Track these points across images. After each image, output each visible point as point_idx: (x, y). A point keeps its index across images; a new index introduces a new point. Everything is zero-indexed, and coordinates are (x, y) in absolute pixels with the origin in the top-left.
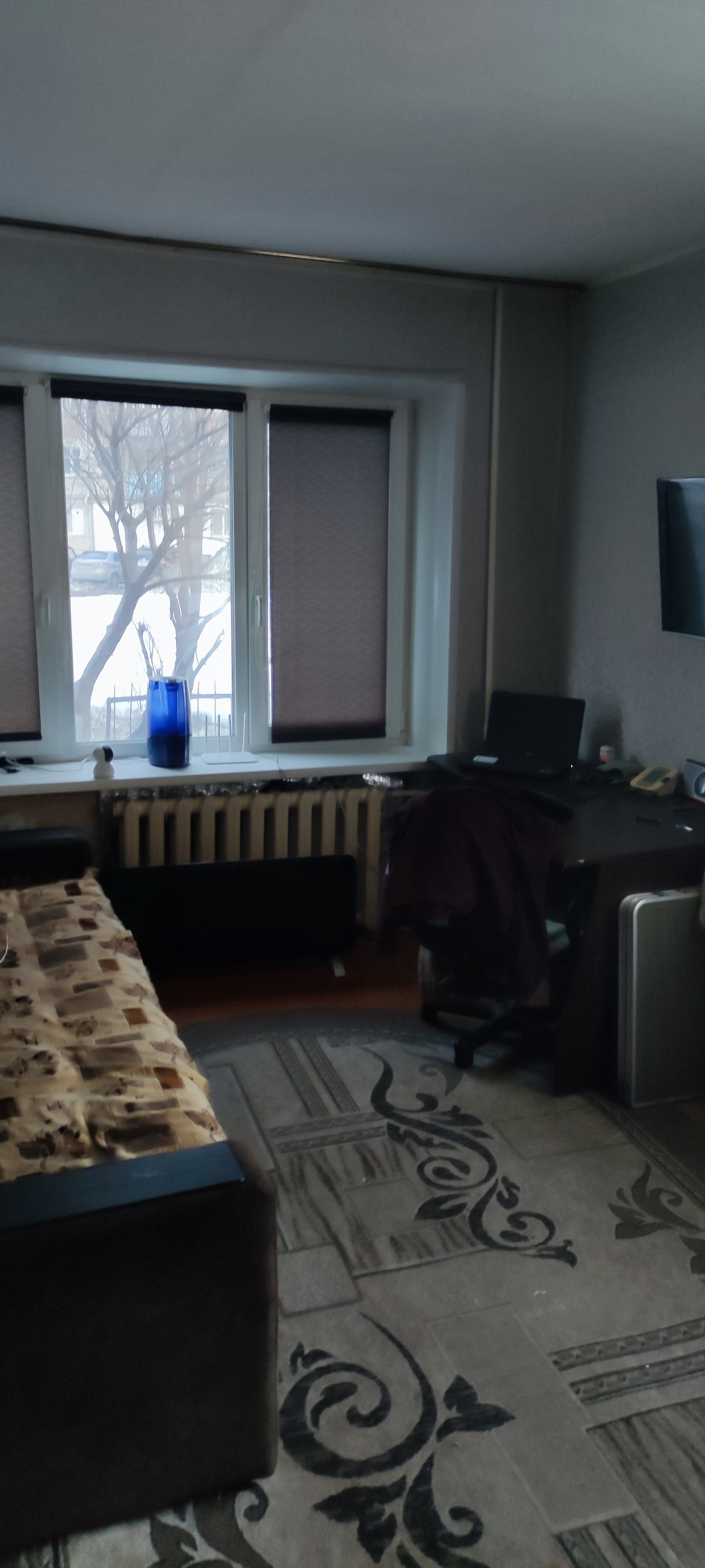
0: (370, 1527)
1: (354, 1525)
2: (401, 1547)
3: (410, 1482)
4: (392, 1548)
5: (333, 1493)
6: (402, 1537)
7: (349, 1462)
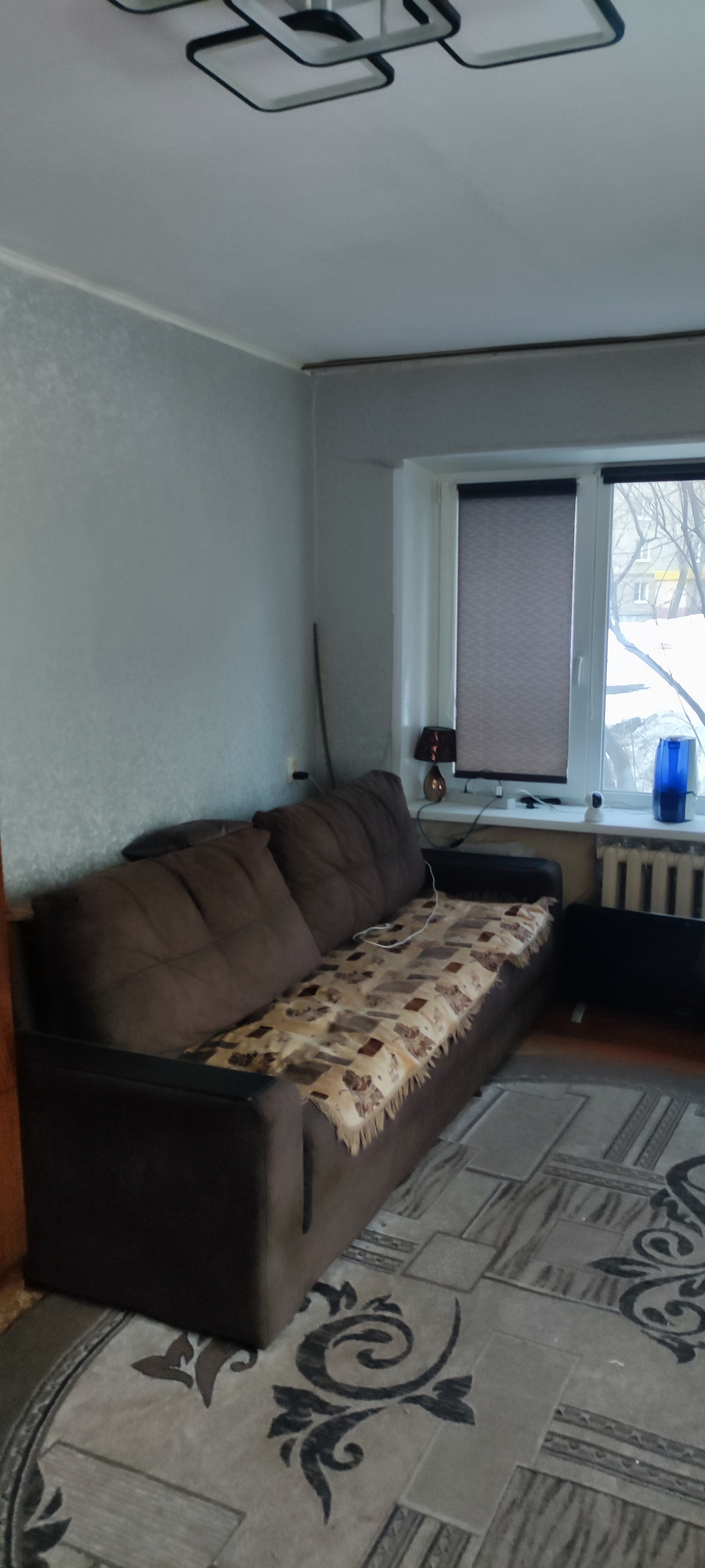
0: (290, 1418)
1: (283, 1410)
3: (348, 1412)
4: (285, 1438)
5: (295, 1386)
6: (300, 1437)
7: (329, 1377)
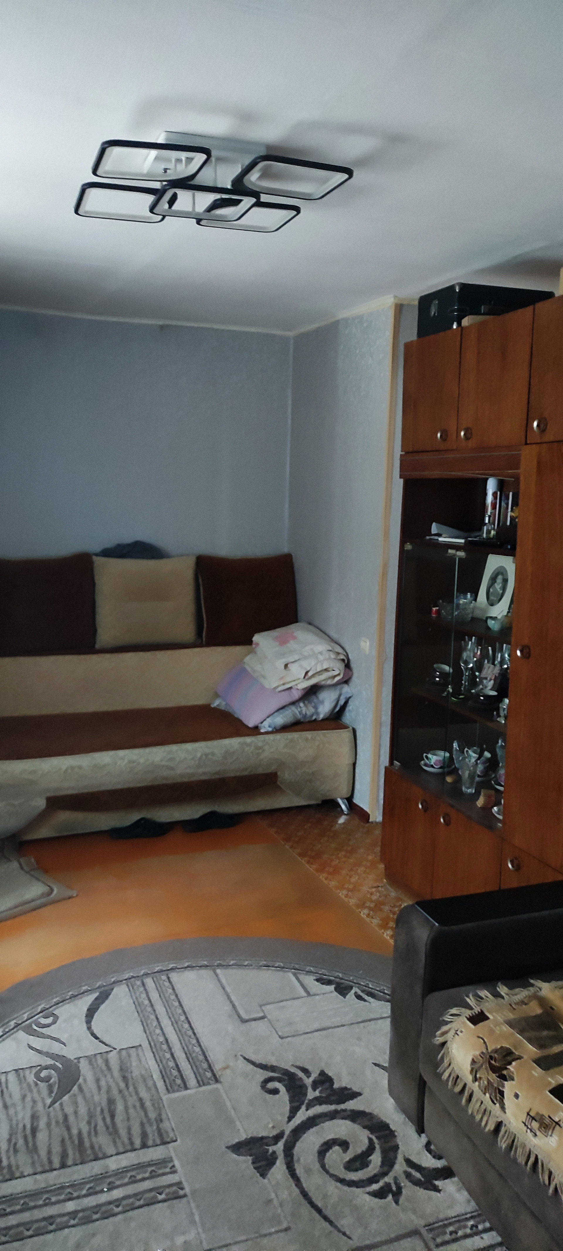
0: (327, 1084)
1: (336, 1086)
2: (308, 1077)
3: (304, 1108)
5: (352, 1102)
7: (344, 1118)
